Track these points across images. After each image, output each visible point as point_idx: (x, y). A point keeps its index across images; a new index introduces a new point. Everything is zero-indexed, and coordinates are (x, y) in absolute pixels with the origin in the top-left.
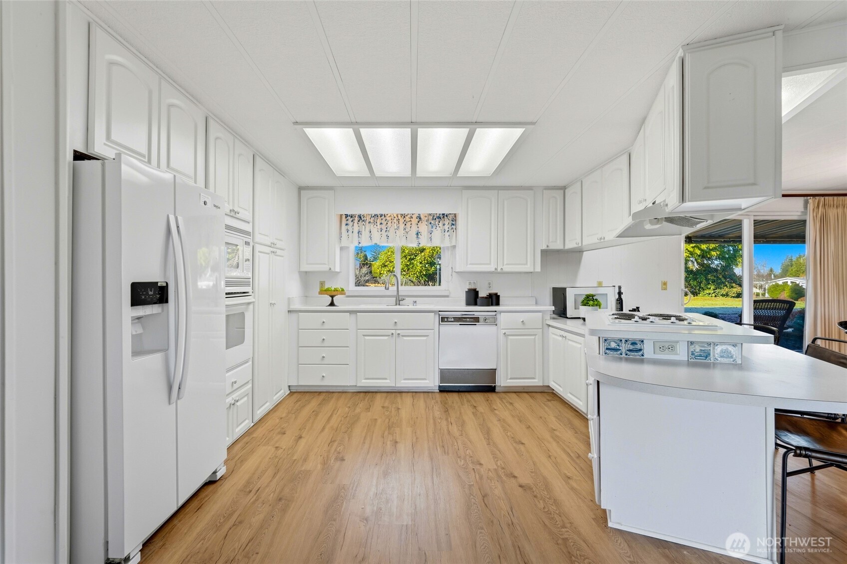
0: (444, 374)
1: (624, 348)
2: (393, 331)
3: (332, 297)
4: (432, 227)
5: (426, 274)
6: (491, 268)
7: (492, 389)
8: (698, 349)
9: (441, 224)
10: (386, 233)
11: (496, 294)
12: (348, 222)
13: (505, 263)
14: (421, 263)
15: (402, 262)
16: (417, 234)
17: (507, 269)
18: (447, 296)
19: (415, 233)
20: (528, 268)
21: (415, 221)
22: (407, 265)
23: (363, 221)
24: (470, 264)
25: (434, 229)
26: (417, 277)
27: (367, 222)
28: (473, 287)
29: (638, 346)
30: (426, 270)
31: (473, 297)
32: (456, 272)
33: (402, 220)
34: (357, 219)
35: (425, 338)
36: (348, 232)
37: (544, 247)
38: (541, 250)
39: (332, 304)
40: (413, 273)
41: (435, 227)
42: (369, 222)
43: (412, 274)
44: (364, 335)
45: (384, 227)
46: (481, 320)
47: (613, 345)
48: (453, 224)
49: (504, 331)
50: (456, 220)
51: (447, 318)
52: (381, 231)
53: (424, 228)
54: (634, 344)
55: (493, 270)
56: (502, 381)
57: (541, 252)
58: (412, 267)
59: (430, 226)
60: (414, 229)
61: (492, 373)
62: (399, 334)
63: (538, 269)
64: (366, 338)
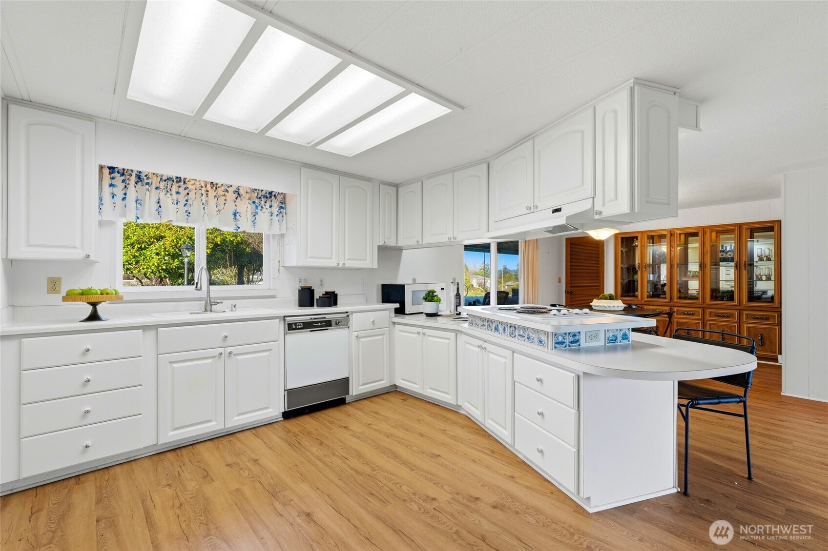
1: (568, 339)
2: (221, 350)
3: (94, 305)
4: (257, 207)
5: (166, 269)
6: (332, 263)
7: (341, 402)
8: (611, 334)
9: (268, 205)
10: (186, 208)
11: (332, 293)
12: (114, 182)
13: (346, 258)
14: (157, 254)
15: (127, 252)
16: (235, 214)
17: (349, 264)
18: (274, 297)
19: (232, 212)
20: (368, 264)
21: (231, 196)
22: (135, 257)
23: (147, 184)
24: (310, 258)
25: (258, 210)
26: (152, 272)
27: (154, 186)
28: (307, 285)
30: (166, 263)
31: (307, 297)
32: (285, 267)
33: (212, 193)
34: (133, 179)
35: (267, 353)
36: (113, 197)
37: (381, 243)
38: (378, 245)
39: (94, 317)
40: (145, 267)
41: (260, 208)
42: (157, 188)
43: (143, 269)
44: (171, 363)
45: (182, 198)
46: (333, 323)
47: (561, 339)
48: (281, 208)
49: (356, 334)
50: (285, 204)
51: (295, 324)
52: (177, 203)
53: (245, 207)
54: (574, 336)
55: (335, 265)
56: (356, 389)
57: (378, 248)
58: (144, 259)
59: (254, 206)
60: (230, 207)
61: (344, 383)
62: (230, 353)
63: (376, 266)
64: (175, 365)
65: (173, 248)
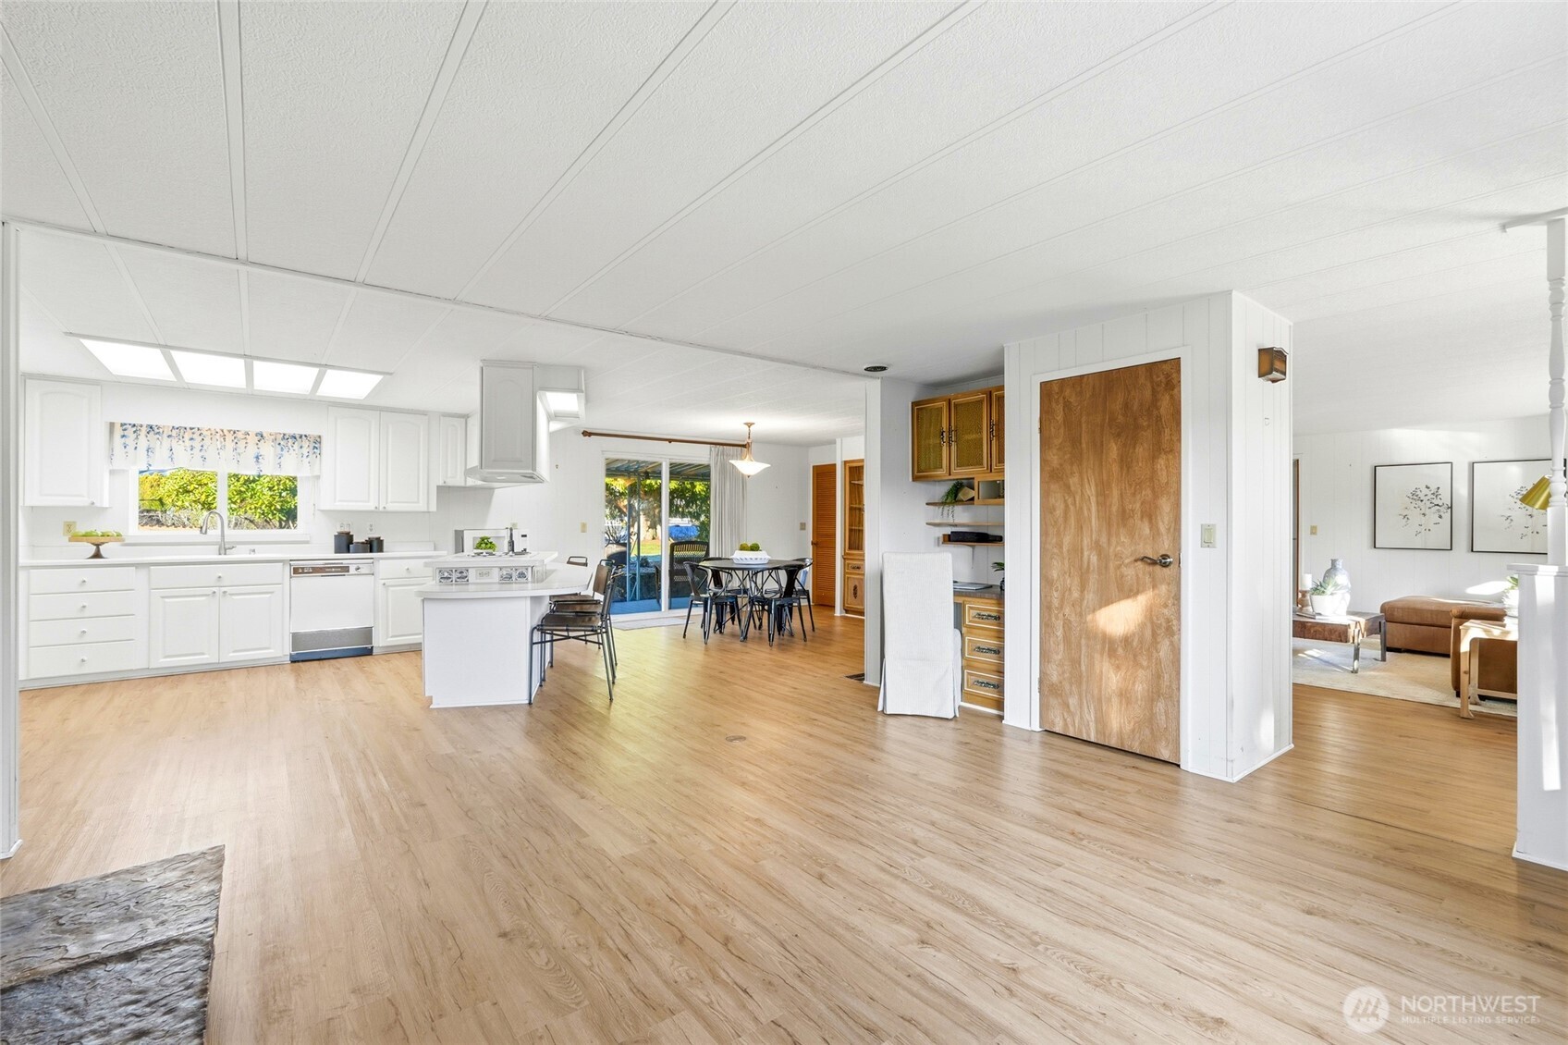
0: (297, 639)
1: (454, 576)
2: (214, 589)
3: (98, 545)
4: (282, 449)
5: (282, 509)
6: (371, 506)
7: (368, 652)
8: (505, 573)
9: (296, 446)
10: (202, 454)
11: (378, 539)
12: (126, 433)
13: (389, 500)
14: (270, 489)
15: (230, 486)
16: (257, 458)
17: (391, 507)
18: (307, 542)
19: (253, 456)
20: (422, 507)
21: (252, 439)
22: (240, 493)
23: (158, 433)
24: (340, 501)
25: (285, 452)
26: (263, 514)
27: (165, 435)
28: (346, 530)
29: (464, 574)
30: (282, 502)
31: (345, 542)
32: (322, 511)
33: (229, 437)
34: (144, 430)
35: (268, 596)
36: (125, 447)
37: (441, 483)
38: (438, 487)
39: (97, 555)
40: (253, 507)
41: (286, 450)
42: (169, 436)
43: (250, 509)
44: (163, 597)
45: (197, 444)
46: (352, 570)
47: (446, 574)
48: (315, 447)
49: (383, 581)
50: (320, 443)
51: (303, 568)
52: (192, 449)
53: (268, 450)
54: (461, 572)
55: (373, 508)
56: (379, 641)
58: (252, 495)
59: (279, 447)
60: (252, 450)
61: (367, 633)
62: (225, 592)
63: (433, 508)
64: (167, 600)
65: (290, 480)
